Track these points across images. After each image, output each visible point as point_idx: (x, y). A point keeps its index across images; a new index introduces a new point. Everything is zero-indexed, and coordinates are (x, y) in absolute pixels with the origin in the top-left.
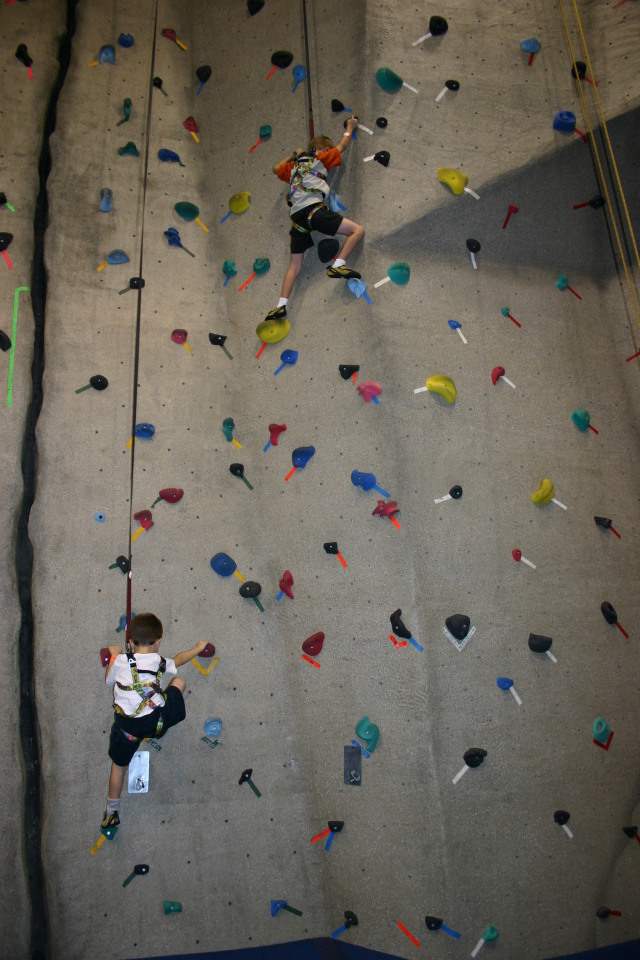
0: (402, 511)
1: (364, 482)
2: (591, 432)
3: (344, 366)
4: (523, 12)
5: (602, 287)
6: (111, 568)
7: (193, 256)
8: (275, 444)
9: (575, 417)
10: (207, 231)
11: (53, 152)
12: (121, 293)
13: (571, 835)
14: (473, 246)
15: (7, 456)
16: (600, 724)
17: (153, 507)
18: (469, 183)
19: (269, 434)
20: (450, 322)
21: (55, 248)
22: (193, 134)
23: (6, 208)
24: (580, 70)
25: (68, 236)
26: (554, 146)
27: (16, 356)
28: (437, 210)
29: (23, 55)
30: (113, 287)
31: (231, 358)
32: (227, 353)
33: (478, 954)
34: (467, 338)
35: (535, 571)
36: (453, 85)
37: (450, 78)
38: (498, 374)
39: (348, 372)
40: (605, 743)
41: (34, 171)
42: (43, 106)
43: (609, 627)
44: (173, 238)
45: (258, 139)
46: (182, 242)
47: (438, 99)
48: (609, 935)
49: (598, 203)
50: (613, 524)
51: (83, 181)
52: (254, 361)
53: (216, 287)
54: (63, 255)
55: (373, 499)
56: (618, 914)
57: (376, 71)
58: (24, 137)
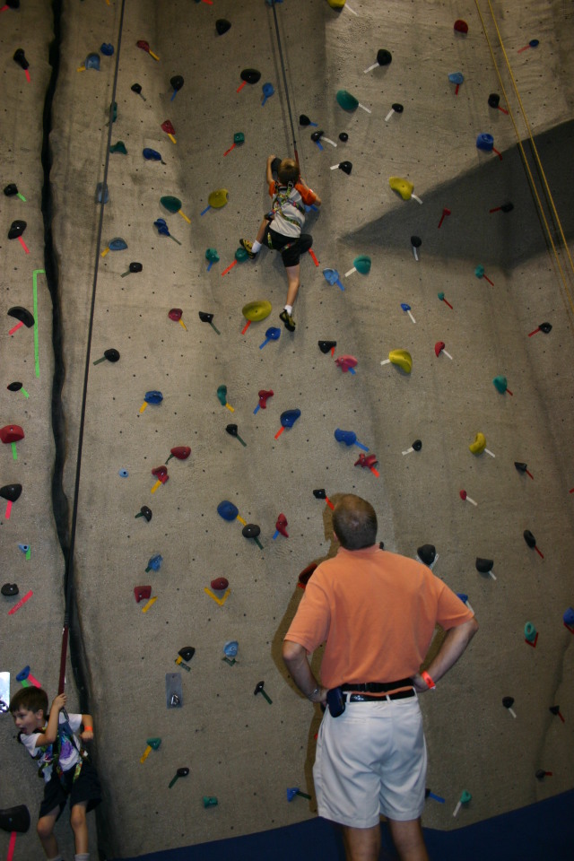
0: (380, 463)
1: (346, 439)
2: (507, 394)
3: (324, 342)
4: (449, 50)
5: (508, 275)
6: (136, 517)
7: (180, 244)
8: (264, 407)
9: (497, 382)
10: (189, 222)
11: (53, 148)
12: (123, 276)
13: (515, 716)
14: (416, 242)
15: (40, 421)
16: (529, 627)
17: (167, 463)
18: (415, 190)
19: (258, 398)
20: (402, 305)
21: (63, 234)
22: (170, 135)
23: (18, 198)
24: (494, 101)
25: (73, 224)
26: (477, 162)
27: (39, 332)
28: (391, 212)
29: (20, 58)
30: (115, 270)
31: (219, 333)
32: (215, 329)
33: (458, 813)
34: (415, 318)
35: (477, 507)
36: (398, 108)
37: (395, 102)
38: (440, 348)
39: (326, 347)
40: (533, 642)
41: (39, 165)
42: (41, 105)
43: (530, 550)
44: (162, 228)
45: (232, 145)
46: (170, 231)
47: (387, 119)
48: (546, 791)
49: (507, 208)
50: (528, 468)
51: (82, 175)
52: (240, 336)
53: (201, 272)
54: (71, 241)
55: (355, 454)
56: (550, 774)
57: (337, 92)
58: (29, 134)
